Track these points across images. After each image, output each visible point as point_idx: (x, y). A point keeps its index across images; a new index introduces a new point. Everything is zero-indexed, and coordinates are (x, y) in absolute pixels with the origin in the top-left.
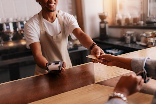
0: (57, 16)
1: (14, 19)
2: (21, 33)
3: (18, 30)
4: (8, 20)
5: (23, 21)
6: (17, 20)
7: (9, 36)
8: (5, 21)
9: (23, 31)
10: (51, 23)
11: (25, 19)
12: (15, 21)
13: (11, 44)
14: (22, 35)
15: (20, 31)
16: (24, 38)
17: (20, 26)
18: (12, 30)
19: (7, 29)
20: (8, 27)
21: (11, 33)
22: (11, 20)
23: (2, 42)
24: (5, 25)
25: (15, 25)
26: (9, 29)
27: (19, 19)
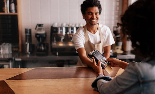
0: (98, 29)
1: (66, 25)
2: (70, 36)
3: (68, 33)
4: (62, 25)
5: (73, 27)
6: (69, 25)
7: (61, 38)
8: (60, 26)
9: (72, 35)
10: (93, 35)
11: (76, 25)
12: (67, 26)
13: (61, 45)
14: (71, 38)
15: (70, 35)
16: (72, 41)
17: (70, 30)
18: (64, 33)
19: (61, 32)
20: (61, 30)
21: (63, 35)
22: (64, 25)
23: (55, 41)
24: (59, 29)
25: (67, 29)
26: (62, 32)
27: (71, 25)
